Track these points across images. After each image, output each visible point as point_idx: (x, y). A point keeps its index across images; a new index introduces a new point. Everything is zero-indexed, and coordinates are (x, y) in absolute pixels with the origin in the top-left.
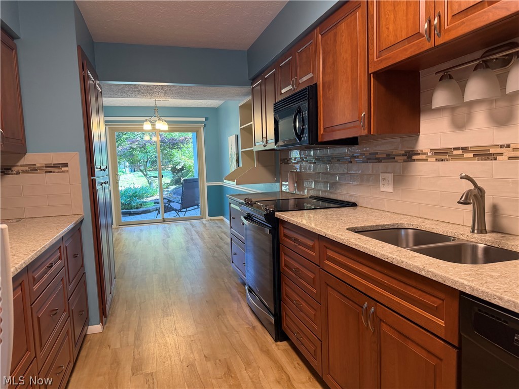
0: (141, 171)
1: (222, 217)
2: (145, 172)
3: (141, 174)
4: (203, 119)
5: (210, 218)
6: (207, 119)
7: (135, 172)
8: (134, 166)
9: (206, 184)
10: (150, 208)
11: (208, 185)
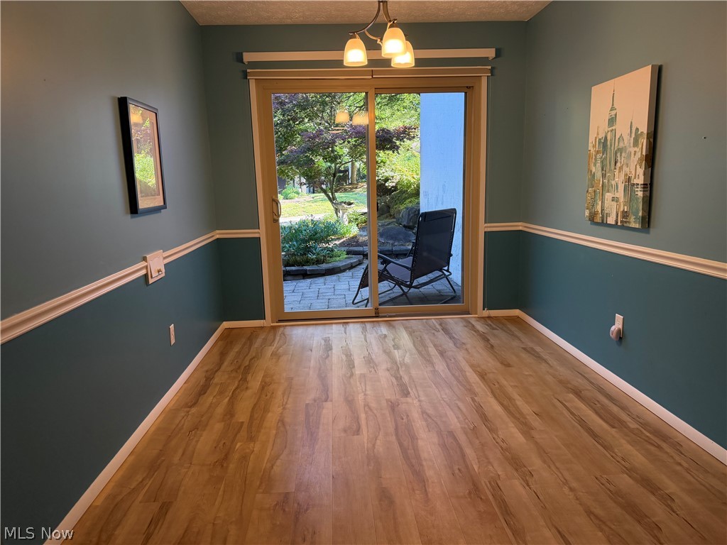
0: (325, 192)
1: (517, 312)
2: (330, 194)
3: (323, 195)
4: (490, 53)
5: (486, 313)
6: (499, 53)
7: (314, 193)
8: (314, 182)
9: (484, 227)
10: (341, 264)
11: (489, 230)
